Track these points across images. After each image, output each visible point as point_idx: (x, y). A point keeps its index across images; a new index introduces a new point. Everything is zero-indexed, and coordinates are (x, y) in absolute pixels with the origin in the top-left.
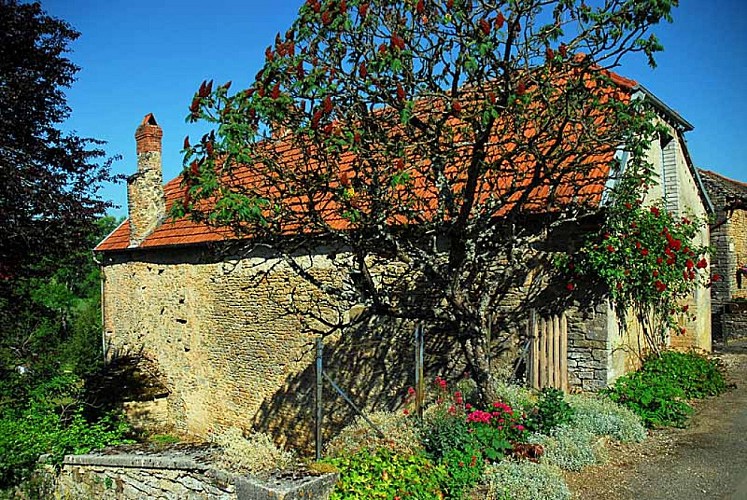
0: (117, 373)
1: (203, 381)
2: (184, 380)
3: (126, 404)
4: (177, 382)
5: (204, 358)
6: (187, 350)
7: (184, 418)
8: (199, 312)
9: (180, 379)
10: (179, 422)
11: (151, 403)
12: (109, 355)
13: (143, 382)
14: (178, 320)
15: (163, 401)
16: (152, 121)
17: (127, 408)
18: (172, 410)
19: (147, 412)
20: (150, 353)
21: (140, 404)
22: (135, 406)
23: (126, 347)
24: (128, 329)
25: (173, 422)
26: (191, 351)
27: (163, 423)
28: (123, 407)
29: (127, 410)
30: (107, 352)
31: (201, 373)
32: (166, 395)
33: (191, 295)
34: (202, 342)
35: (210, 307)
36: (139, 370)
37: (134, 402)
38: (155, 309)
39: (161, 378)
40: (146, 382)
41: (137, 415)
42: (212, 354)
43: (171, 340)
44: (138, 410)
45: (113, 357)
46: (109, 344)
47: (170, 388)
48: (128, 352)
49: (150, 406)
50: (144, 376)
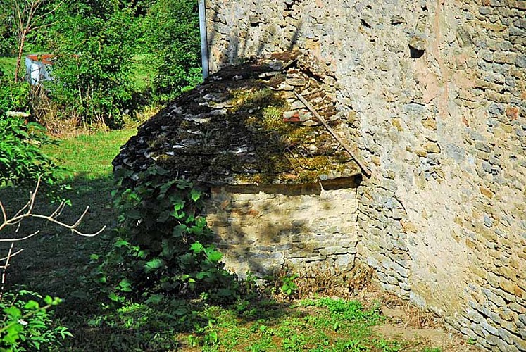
0: (221, 108)
1: (458, 153)
2: (403, 144)
3: (241, 198)
4: (384, 148)
5: (464, 80)
6: (416, 53)
7: (399, 252)
9: (394, 139)
10: (388, 264)
11: (310, 201)
12: (216, 52)
13: (290, 139)
15: (344, 199)
17: (245, 211)
18: (368, 224)
19: (297, 228)
20: (318, 56)
21: (280, 201)
22: (266, 208)
23: (256, 33)
25: (372, 261)
26: (429, 55)
27: (344, 262)
28: (233, 208)
29: (243, 215)
30: (209, 43)
31: (453, 127)
32: (355, 181)
34: (461, 32)
36: (280, 103)
37: (262, 197)
39: (342, 131)
40: (301, 139)
41: (272, 234)
42: (488, 73)
43: (373, 18)
44: (274, 219)
45: (225, 58)
46: (215, 20)
47: (365, 160)
48: (261, 47)
49: (308, 209)
50: (296, 123)
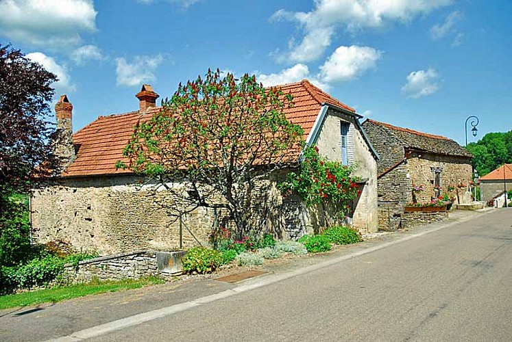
5: (103, 240)
6: (92, 236)
8: (100, 214)
14: (86, 219)
16: (66, 100)
20: (66, 240)
24: (49, 226)
26: (95, 236)
33: (95, 204)
34: (102, 231)
35: (108, 210)
38: (70, 213)
42: (108, 237)
43: (81, 230)
